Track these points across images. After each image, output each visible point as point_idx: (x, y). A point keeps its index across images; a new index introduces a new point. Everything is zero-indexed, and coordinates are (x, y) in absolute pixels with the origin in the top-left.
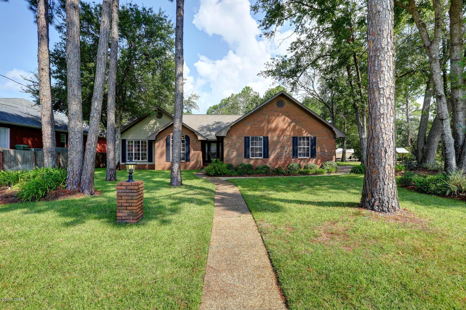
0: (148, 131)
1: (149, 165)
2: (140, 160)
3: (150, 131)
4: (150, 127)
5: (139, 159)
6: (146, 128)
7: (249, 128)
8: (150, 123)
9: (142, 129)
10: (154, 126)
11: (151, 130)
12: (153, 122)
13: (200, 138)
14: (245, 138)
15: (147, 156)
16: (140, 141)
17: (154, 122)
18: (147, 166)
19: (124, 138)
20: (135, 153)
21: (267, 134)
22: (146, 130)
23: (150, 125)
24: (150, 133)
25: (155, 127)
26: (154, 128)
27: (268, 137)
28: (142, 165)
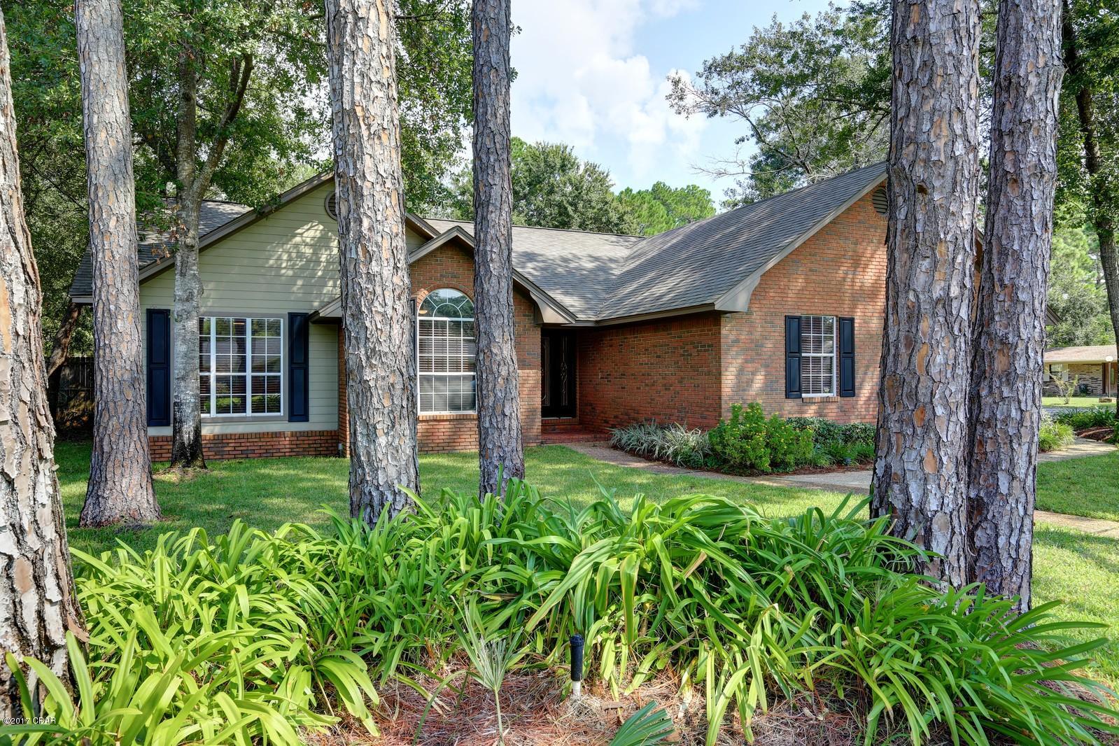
0: (290, 273)
1: (293, 434)
2: (249, 413)
3: (295, 277)
4: (300, 255)
5: (241, 408)
6: (279, 258)
7: (800, 282)
8: (298, 239)
9: (260, 262)
10: (315, 253)
11: (302, 268)
12: (311, 233)
13: (550, 316)
14: (789, 319)
15: (283, 395)
16: (249, 321)
17: (318, 234)
18: (286, 442)
19: (159, 304)
20: (219, 379)
21: (854, 307)
22: (280, 268)
23: (297, 246)
24: (300, 282)
25: (323, 258)
26: (318, 262)
27: (852, 320)
28: (260, 436)
